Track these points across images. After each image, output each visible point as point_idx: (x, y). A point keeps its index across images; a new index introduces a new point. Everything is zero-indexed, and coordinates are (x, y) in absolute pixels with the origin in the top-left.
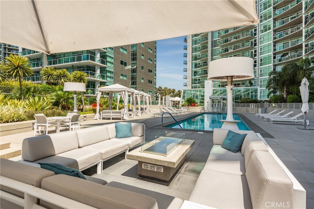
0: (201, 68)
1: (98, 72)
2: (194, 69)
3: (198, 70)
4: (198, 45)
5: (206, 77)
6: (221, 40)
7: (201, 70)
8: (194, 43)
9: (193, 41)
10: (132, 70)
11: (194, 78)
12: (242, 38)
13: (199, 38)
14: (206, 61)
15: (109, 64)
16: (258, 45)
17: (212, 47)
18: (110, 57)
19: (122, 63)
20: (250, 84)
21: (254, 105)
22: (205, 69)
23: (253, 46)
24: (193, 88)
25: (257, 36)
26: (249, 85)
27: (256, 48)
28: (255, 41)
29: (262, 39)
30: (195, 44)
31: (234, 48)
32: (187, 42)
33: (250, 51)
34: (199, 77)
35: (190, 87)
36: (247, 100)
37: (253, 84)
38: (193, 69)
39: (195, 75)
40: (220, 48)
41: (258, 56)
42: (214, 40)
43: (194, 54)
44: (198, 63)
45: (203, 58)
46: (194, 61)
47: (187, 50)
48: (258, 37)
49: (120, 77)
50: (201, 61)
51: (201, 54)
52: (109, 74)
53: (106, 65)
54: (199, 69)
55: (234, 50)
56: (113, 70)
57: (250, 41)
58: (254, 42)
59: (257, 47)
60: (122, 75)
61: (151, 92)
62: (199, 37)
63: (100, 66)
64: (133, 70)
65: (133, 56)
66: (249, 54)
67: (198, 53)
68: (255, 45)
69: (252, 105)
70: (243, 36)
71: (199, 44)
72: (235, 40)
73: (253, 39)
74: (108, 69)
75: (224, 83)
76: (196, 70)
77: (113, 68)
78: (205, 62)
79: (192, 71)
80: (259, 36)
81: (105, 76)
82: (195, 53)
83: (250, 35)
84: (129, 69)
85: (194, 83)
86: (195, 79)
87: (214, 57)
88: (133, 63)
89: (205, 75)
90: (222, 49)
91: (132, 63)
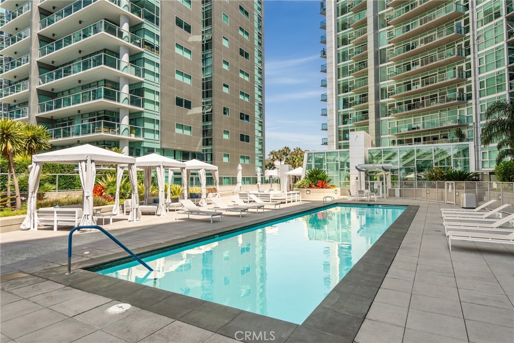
0: (356, 106)
1: (125, 121)
2: (342, 110)
3: (350, 111)
4: (349, 62)
5: (365, 125)
6: (394, 48)
7: (355, 112)
8: (341, 58)
9: (338, 54)
10: (203, 116)
11: (344, 128)
12: (438, 39)
13: (349, 47)
14: (365, 92)
15: (148, 106)
16: (474, 53)
17: (376, 63)
18: (153, 92)
19: (179, 102)
20: (458, 136)
21: (452, 184)
22: (363, 109)
23: (464, 55)
24: (342, 147)
25: (470, 33)
26: (456, 138)
27: (470, 59)
28: (467, 44)
29: (482, 39)
30: (344, 60)
31: (422, 61)
32: (326, 57)
33: (457, 67)
34: (351, 125)
35: (335, 146)
36: (442, 173)
37: (467, 137)
38: (339, 111)
39: (344, 123)
40: (393, 64)
41: (475, 76)
42: (380, 48)
43: (341, 79)
44: (349, 97)
45: (360, 86)
46: (342, 95)
47: (326, 72)
48: (474, 35)
49: (174, 131)
50: (356, 94)
51: (354, 80)
52: (148, 125)
53: (143, 107)
54: (351, 109)
55: (422, 65)
56: (158, 118)
57: (456, 45)
58: (465, 46)
59: (471, 56)
60: (181, 126)
61: (248, 158)
62: (350, 45)
63: (130, 110)
64: (207, 115)
65: (207, 88)
66: (455, 72)
67: (349, 78)
68: (468, 52)
69: (448, 184)
70: (440, 35)
71: (350, 59)
72: (423, 45)
73: (462, 40)
74: (146, 115)
75: (403, 137)
76: (345, 112)
77: (159, 114)
78: (363, 96)
79: (338, 114)
80: (475, 33)
81: (140, 129)
82: (343, 77)
83: (454, 33)
84: (196, 114)
85: (342, 138)
86: (344, 131)
87: (381, 83)
88: (207, 103)
89: (364, 121)
90: (397, 67)
91: (205, 101)
